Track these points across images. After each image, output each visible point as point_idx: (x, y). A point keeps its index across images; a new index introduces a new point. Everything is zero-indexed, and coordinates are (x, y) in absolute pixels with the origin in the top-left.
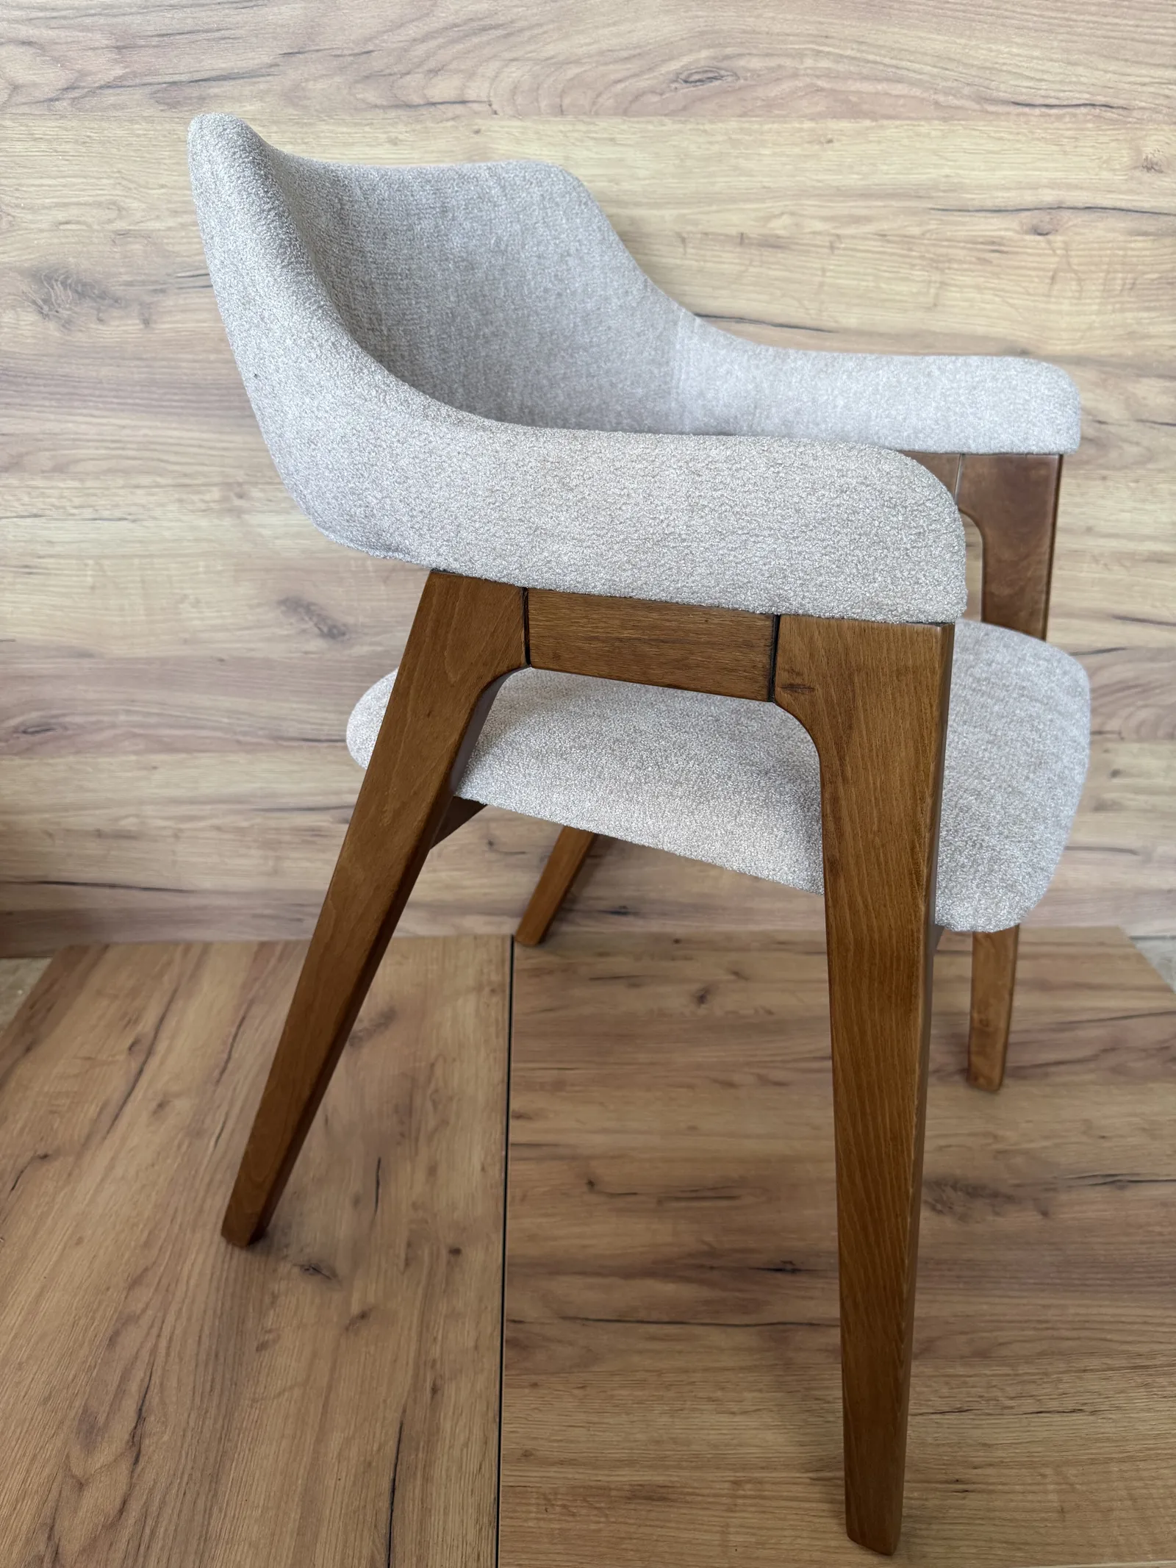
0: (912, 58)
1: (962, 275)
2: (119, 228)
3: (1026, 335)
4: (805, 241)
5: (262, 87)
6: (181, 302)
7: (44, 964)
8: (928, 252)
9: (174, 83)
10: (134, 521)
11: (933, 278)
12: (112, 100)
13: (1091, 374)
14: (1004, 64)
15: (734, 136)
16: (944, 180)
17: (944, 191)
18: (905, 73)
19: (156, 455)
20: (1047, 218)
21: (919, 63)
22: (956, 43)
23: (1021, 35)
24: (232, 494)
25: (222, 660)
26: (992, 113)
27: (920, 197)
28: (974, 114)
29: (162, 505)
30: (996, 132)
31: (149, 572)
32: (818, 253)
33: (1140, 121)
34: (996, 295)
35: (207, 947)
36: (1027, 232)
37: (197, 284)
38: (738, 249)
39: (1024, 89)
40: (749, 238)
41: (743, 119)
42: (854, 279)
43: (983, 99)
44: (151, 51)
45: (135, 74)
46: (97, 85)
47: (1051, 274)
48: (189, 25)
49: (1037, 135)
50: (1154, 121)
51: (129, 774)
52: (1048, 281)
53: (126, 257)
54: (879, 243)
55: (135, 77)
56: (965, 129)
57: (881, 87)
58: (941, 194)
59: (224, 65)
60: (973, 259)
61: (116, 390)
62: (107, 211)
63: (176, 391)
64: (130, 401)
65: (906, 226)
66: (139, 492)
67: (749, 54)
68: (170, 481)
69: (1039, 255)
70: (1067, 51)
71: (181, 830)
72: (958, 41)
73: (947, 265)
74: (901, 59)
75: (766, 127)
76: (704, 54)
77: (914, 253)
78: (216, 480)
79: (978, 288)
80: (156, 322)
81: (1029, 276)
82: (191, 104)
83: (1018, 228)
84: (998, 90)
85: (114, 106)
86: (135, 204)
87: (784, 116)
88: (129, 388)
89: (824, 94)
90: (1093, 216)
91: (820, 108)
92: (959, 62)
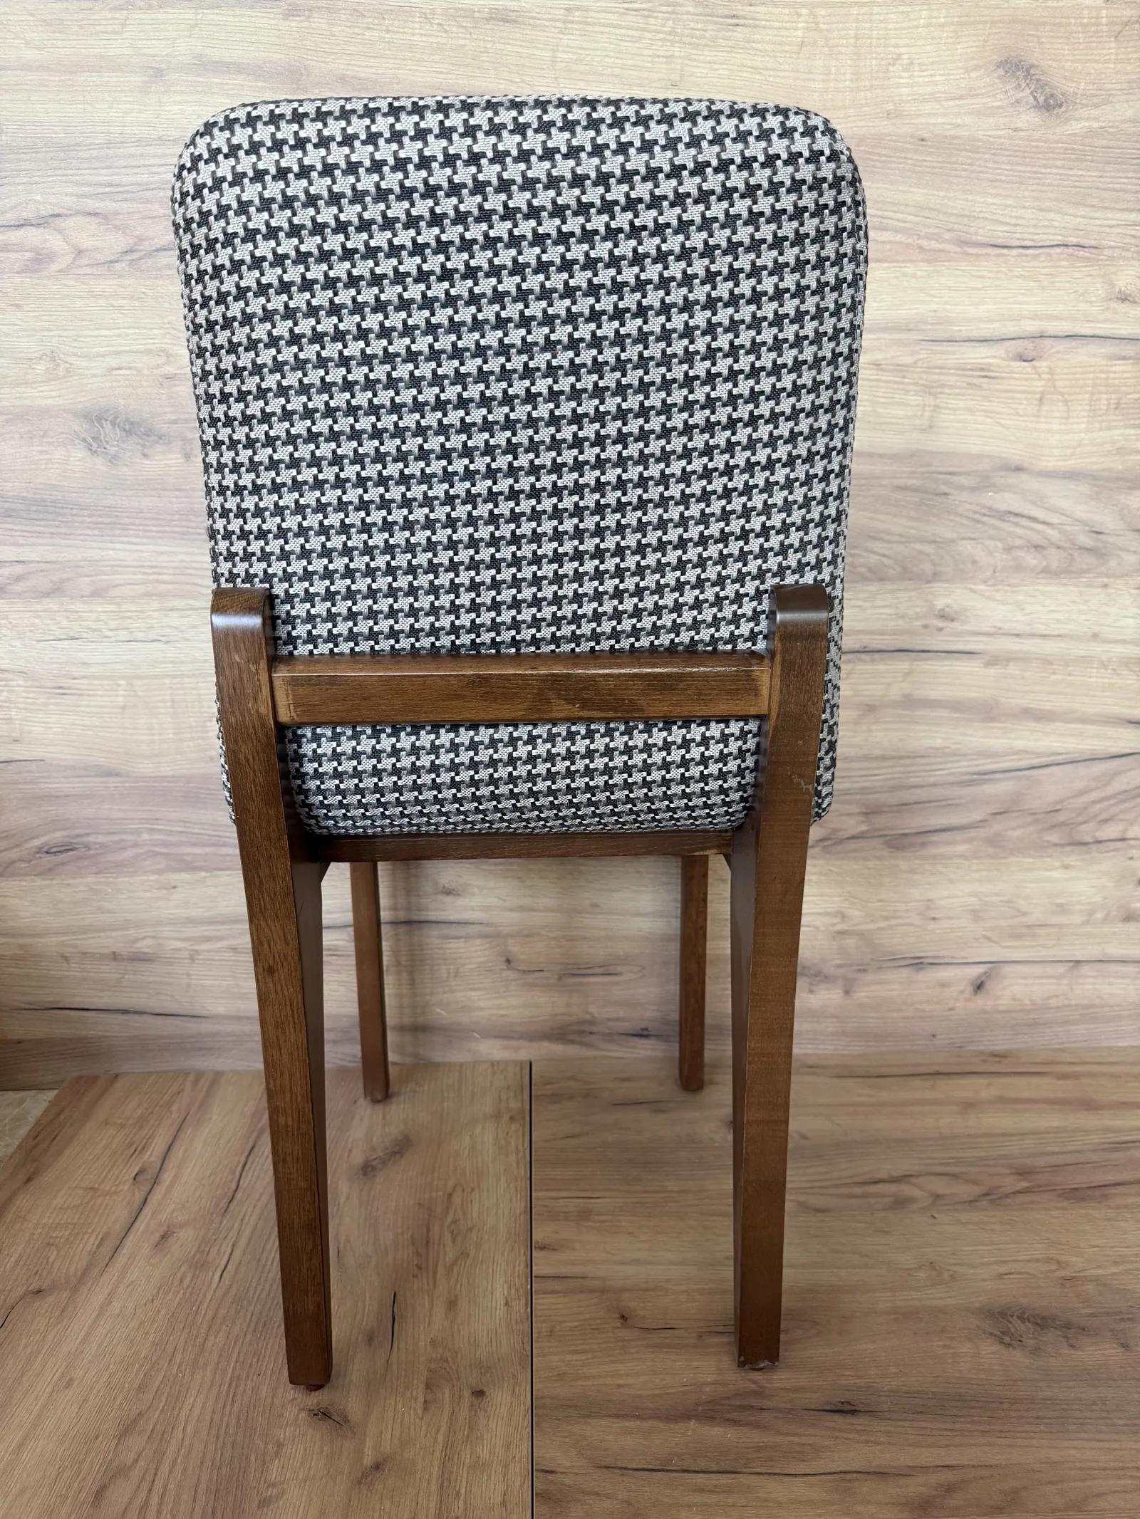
1: (955, 399)
2: (166, 372)
3: (1018, 452)
7: (51, 1095)
8: (921, 379)
10: (167, 642)
11: (927, 402)
13: (1085, 488)
14: (981, 212)
16: (931, 314)
17: (932, 324)
20: (1031, 346)
21: (903, 213)
23: (996, 187)
26: (973, 255)
27: (910, 330)
28: (957, 256)
29: (194, 627)
30: (977, 271)
31: (180, 692)
33: (1111, 258)
34: (988, 417)
35: (218, 1076)
36: (1013, 359)
39: (1001, 236)
43: (963, 243)
46: (153, 248)
47: (1038, 396)
49: (1016, 273)
50: (1124, 258)
51: (148, 894)
52: (1038, 403)
53: (172, 398)
56: (949, 269)
58: (930, 327)
60: (965, 385)
61: (156, 519)
62: (157, 357)
64: (168, 529)
65: (898, 356)
66: (173, 614)
69: (1026, 380)
70: (1038, 199)
71: (196, 951)
72: (937, 193)
73: (940, 390)
77: (907, 380)
79: (970, 411)
81: (1019, 399)
83: (1004, 356)
84: (977, 235)
88: (168, 517)
90: (1074, 343)
92: (939, 211)
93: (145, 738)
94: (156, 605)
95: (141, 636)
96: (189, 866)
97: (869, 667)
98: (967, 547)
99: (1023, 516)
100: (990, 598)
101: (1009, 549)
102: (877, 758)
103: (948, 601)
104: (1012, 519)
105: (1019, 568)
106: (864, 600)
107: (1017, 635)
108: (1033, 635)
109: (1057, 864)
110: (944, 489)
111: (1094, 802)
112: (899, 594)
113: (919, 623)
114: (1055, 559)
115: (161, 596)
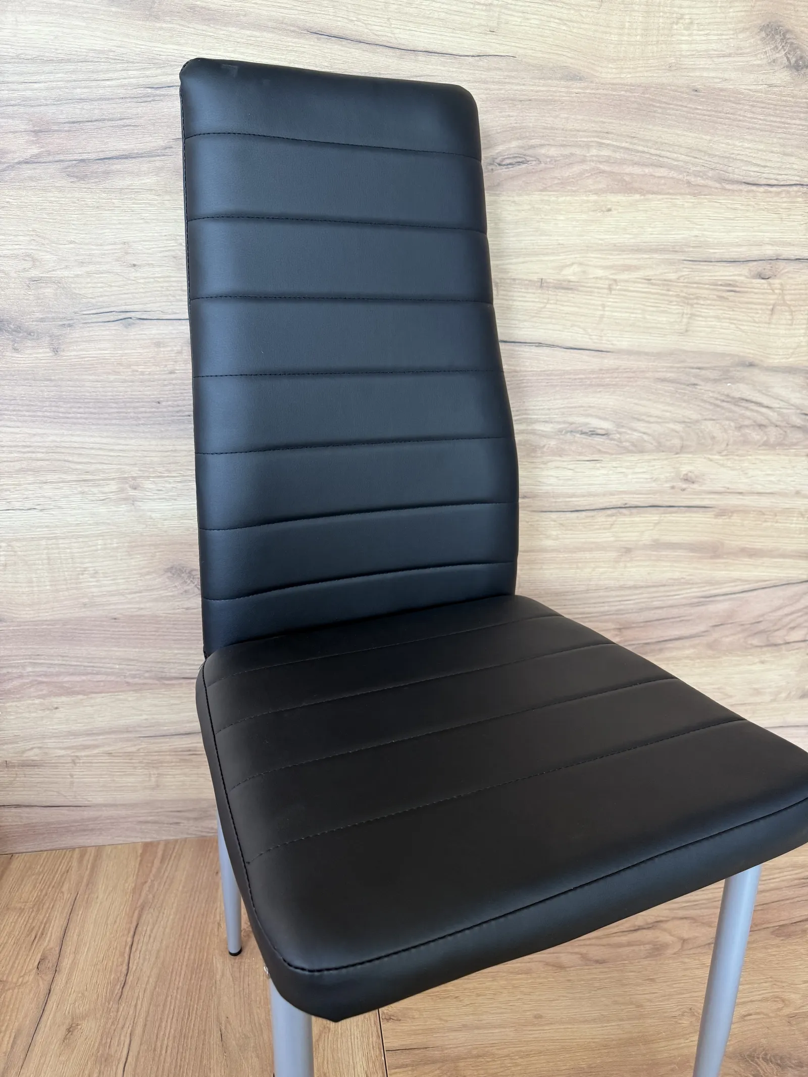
0: (671, 149)
1: (707, 309)
2: (33, 275)
3: (752, 352)
4: (589, 285)
5: (158, 164)
6: (86, 334)
8: (682, 291)
9: (83, 161)
10: (41, 510)
11: (685, 311)
12: (29, 173)
13: (799, 380)
14: (738, 154)
15: (536, 206)
16: (694, 239)
17: (693, 247)
18: (666, 160)
19: (62, 457)
20: (768, 267)
21: (675, 153)
22: (702, 138)
23: (751, 134)
24: (127, 486)
25: (115, 619)
26: (729, 190)
27: (676, 251)
28: (716, 191)
29: (66, 497)
30: (732, 204)
31: (55, 551)
32: (599, 293)
34: (731, 323)
35: (99, 849)
36: (754, 277)
37: (100, 320)
38: (539, 291)
39: (751, 172)
40: (547, 282)
41: (544, 193)
42: (626, 312)
43: (723, 180)
44: (63, 135)
45: (49, 153)
46: (16, 161)
47: (771, 307)
48: (97, 114)
49: (761, 207)
51: (34, 715)
52: (770, 312)
53: (39, 299)
54: (646, 286)
55: (49, 155)
56: (710, 202)
57: (647, 170)
58: (691, 249)
59: (125, 147)
60: (715, 297)
61: (28, 405)
62: (23, 262)
63: (79, 405)
64: (40, 414)
65: (665, 273)
66: (45, 486)
67: (548, 145)
68: (74, 477)
69: (763, 294)
70: (783, 145)
71: (77, 756)
72: (704, 137)
73: (695, 301)
74: (662, 150)
75: (561, 199)
76: (514, 144)
77: (671, 293)
78: (113, 475)
79: (717, 318)
80: (64, 351)
81: (756, 309)
82: (96, 177)
83: (747, 274)
84: (733, 173)
85: (31, 178)
86: (48, 257)
87: (574, 192)
88: (39, 404)
89: (605, 175)
90: (801, 265)
91: (601, 186)
92: (705, 152)
93: (27, 589)
94: (31, 479)
95: (17, 505)
96: (69, 691)
97: (627, 519)
98: (709, 426)
99: (752, 402)
100: (722, 466)
101: (740, 428)
102: (630, 588)
103: (690, 468)
104: (744, 404)
105: (746, 442)
106: (627, 468)
107: (741, 493)
108: (754, 493)
109: (757, 660)
110: (693, 380)
111: (787, 615)
112: (653, 463)
113: (668, 485)
114: (773, 434)
115: (35, 471)
